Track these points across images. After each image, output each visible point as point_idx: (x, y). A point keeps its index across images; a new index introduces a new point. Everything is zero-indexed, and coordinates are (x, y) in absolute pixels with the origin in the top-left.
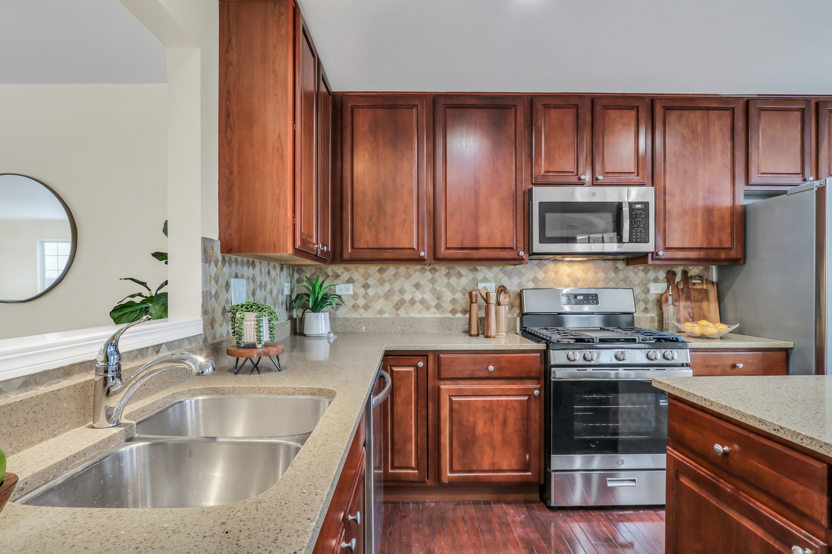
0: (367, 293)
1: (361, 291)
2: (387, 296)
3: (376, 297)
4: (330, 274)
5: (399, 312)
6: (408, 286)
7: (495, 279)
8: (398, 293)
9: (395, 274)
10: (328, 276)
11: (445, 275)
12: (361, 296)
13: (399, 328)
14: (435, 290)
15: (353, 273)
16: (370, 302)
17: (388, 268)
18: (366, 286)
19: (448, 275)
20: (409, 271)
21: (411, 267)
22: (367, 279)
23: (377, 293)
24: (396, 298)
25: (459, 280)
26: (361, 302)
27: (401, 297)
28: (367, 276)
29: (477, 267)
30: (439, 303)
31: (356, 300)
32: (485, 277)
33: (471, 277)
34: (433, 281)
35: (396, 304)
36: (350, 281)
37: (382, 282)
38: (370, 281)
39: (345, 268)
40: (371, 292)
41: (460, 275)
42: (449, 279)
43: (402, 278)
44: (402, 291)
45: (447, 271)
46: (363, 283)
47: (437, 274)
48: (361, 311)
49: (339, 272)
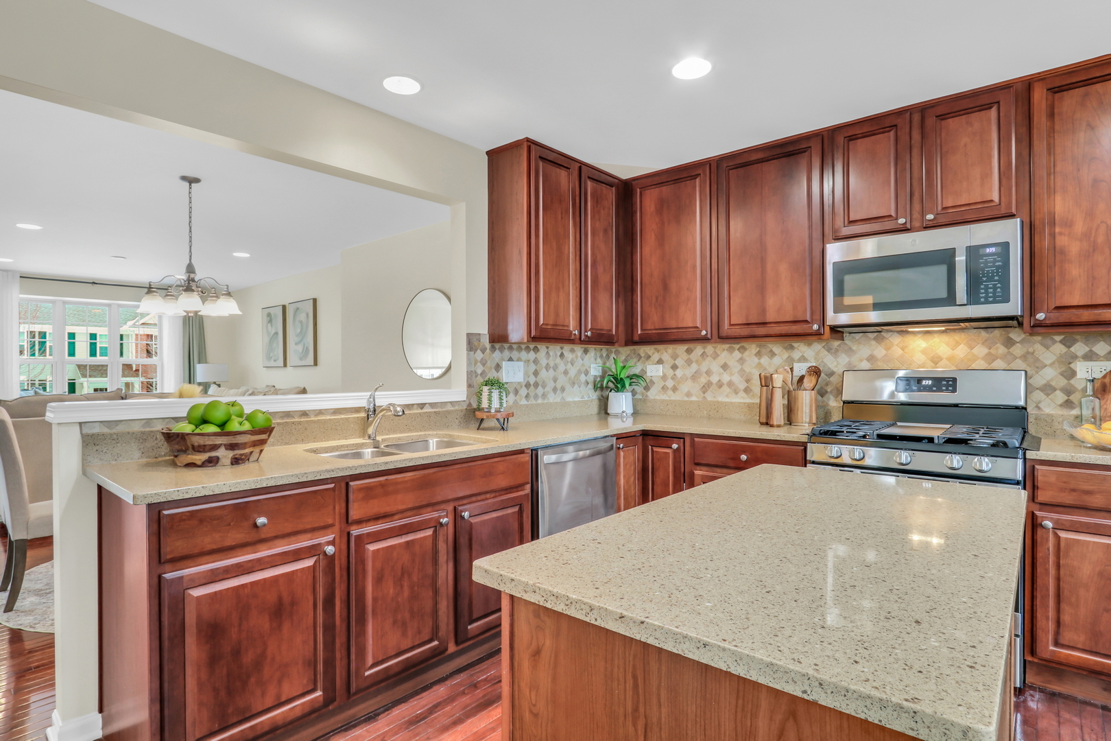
0: (675, 375)
1: (670, 372)
2: (694, 377)
3: (684, 379)
4: (643, 355)
5: (706, 395)
6: (715, 366)
7: (815, 358)
8: (705, 375)
9: (702, 354)
10: (641, 357)
11: (756, 355)
12: (670, 377)
13: (705, 412)
14: (744, 371)
15: (663, 353)
16: (678, 384)
17: (695, 348)
18: (674, 367)
19: (759, 354)
20: (716, 350)
21: (719, 346)
22: (675, 360)
23: (684, 375)
24: (703, 380)
25: (771, 360)
26: (670, 384)
27: (708, 379)
28: (675, 357)
29: (793, 344)
30: (748, 387)
31: (665, 381)
32: (803, 356)
33: (786, 355)
34: (742, 361)
35: (704, 386)
36: (660, 362)
37: (689, 362)
38: (679, 362)
39: (655, 349)
40: (679, 373)
41: (772, 354)
42: (759, 359)
43: (709, 359)
44: (708, 373)
45: (758, 349)
46: (672, 364)
47: (747, 353)
48: (670, 392)
49: (650, 353)
